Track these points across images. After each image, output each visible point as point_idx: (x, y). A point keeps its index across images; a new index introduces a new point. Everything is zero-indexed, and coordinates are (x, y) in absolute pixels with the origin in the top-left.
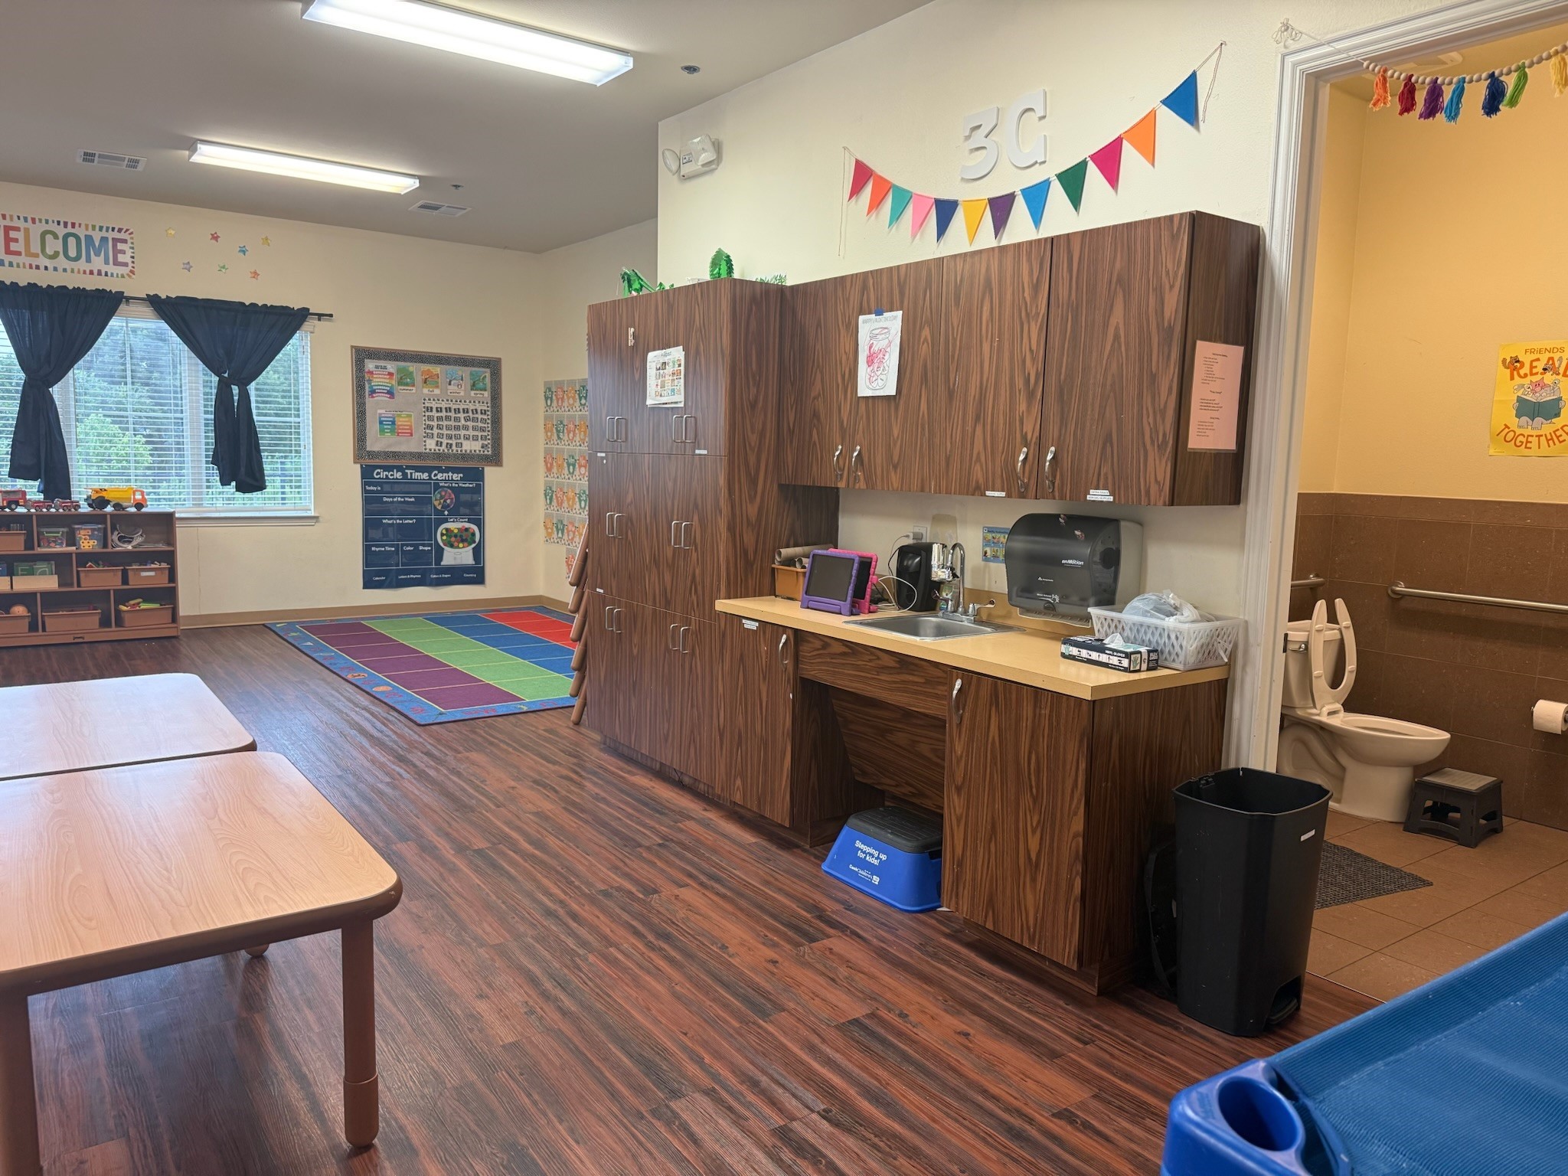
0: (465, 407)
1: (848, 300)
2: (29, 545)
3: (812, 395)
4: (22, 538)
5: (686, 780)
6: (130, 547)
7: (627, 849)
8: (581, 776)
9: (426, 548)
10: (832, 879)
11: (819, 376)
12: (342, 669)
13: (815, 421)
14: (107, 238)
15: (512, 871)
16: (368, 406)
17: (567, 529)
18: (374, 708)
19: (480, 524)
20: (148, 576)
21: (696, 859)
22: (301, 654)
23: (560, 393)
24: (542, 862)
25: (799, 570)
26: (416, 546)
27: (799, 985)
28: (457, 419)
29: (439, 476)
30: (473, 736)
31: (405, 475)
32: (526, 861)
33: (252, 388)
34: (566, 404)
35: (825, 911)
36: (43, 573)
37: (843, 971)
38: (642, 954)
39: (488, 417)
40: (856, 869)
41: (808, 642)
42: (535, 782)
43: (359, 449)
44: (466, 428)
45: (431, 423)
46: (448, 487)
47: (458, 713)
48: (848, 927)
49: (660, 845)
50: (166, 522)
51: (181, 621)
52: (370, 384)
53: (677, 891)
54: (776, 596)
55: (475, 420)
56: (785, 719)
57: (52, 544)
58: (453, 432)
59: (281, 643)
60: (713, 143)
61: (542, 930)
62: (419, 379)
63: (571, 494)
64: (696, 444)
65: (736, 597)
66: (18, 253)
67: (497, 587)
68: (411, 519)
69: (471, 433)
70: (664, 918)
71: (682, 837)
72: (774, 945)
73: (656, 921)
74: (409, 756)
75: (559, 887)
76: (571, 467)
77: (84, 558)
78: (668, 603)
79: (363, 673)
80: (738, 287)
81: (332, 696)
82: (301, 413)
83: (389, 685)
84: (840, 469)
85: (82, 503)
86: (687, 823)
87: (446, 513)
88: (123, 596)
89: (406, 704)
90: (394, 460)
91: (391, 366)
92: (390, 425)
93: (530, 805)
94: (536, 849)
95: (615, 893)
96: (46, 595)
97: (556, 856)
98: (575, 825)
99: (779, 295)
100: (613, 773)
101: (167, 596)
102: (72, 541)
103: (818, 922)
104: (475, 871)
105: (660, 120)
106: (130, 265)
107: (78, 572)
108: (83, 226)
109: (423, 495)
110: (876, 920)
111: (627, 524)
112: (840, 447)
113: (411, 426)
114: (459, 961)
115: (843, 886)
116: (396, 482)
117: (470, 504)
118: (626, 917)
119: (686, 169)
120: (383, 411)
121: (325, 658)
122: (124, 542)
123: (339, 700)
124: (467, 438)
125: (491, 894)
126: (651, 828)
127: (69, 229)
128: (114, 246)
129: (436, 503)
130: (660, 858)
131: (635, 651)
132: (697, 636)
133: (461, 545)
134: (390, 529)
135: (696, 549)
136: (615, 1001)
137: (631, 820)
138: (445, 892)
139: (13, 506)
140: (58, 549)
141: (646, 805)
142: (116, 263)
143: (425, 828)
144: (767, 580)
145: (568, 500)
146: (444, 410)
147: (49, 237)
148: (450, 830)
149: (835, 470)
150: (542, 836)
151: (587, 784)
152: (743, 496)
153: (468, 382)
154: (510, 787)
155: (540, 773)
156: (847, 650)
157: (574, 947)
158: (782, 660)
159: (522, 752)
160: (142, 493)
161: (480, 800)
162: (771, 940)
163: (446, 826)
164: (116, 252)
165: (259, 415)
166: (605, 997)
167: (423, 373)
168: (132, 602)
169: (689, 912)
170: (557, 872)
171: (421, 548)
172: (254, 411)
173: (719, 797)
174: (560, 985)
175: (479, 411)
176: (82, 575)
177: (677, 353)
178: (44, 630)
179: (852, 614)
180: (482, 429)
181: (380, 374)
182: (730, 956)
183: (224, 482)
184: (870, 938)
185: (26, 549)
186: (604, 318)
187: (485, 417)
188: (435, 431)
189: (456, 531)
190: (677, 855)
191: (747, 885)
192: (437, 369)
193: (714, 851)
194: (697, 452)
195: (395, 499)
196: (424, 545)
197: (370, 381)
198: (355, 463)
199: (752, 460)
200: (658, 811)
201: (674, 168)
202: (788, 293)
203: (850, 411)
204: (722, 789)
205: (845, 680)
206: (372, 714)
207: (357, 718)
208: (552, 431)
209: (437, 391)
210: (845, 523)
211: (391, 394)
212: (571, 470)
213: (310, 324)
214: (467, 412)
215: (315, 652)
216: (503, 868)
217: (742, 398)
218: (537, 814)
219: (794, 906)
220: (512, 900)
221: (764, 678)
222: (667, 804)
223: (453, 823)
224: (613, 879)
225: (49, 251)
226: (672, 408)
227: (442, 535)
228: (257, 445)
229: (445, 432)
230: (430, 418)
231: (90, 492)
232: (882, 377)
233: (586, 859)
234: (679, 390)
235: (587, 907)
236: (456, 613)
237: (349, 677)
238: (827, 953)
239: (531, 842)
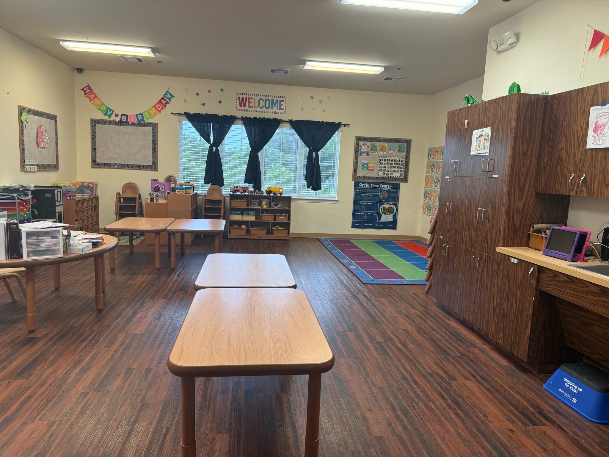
0: (395, 159)
1: (585, 99)
2: (248, 205)
3: (559, 149)
4: (246, 203)
5: (475, 328)
6: (277, 208)
7: (443, 355)
8: (426, 317)
9: (375, 214)
10: (548, 394)
11: (563, 140)
12: (339, 258)
13: (560, 162)
14: (278, 100)
15: (391, 354)
16: (359, 159)
17: (432, 209)
18: (348, 274)
19: (397, 205)
20: (282, 218)
21: (476, 367)
22: (327, 250)
23: (435, 152)
24: (404, 353)
25: (543, 236)
26: (372, 213)
27: (525, 447)
28: (391, 164)
29: (383, 186)
30: (383, 291)
31: (370, 185)
32: (397, 351)
33: (320, 153)
34: (437, 157)
35: (544, 410)
36: (251, 215)
37: (551, 446)
38: (445, 409)
39: (404, 163)
40: (563, 392)
41: (546, 273)
42: (406, 316)
43: (354, 175)
44: (395, 167)
45: (381, 165)
46: (386, 191)
47: (379, 281)
48: (556, 422)
49: (459, 357)
50: (289, 199)
51: (290, 234)
52: (360, 151)
53: (465, 382)
54: (529, 248)
55: (398, 164)
56: (529, 310)
57: (255, 205)
58: (390, 169)
59: (321, 246)
60: (515, 34)
61: (401, 385)
62: (378, 148)
63: (435, 195)
64: (493, 172)
65: (507, 246)
66: (252, 107)
67: (401, 231)
68: (371, 203)
69: (396, 169)
70: (456, 393)
71: (470, 355)
72: (513, 422)
73: (453, 394)
74: (358, 296)
75: (410, 367)
76: (436, 183)
77: (263, 211)
78: (472, 246)
79: (347, 260)
80: (522, 98)
81: (335, 267)
82: (335, 162)
83: (355, 266)
84: (572, 186)
85: (264, 192)
86: (473, 349)
87: (384, 201)
88: (274, 224)
89: (360, 274)
90: (367, 180)
91: (369, 144)
92: (366, 166)
93: (402, 326)
94: (403, 346)
95: (435, 376)
96: (252, 222)
97: (410, 351)
98: (421, 339)
99: (544, 100)
100: (440, 318)
101: (287, 225)
102: (260, 205)
103: (538, 415)
104: (376, 350)
105: (490, 28)
106: (285, 109)
107: (261, 215)
108: (271, 96)
109: (376, 193)
110: (573, 422)
111: (456, 208)
112: (573, 175)
113: (374, 167)
114: (363, 390)
115: (555, 399)
116: (367, 188)
117: (394, 198)
118: (439, 388)
119: (500, 48)
120: (364, 161)
121: (335, 253)
122: (276, 206)
123: (337, 269)
124: (394, 171)
125: (381, 363)
126: (456, 348)
127: (267, 98)
128: (280, 103)
129: (380, 197)
130: (458, 363)
131: (455, 266)
132: (486, 263)
133: (388, 214)
134: (363, 206)
135: (489, 222)
136: (429, 429)
137: (447, 342)
138: (362, 357)
139: (245, 192)
140: (256, 207)
141: (454, 336)
142: (280, 109)
143: (359, 327)
144: (525, 239)
145: (434, 197)
146: (387, 160)
147: (261, 101)
148: (368, 330)
149: (569, 186)
150: (406, 341)
151: (429, 321)
152: (516, 198)
153: (397, 149)
154: (395, 316)
155: (408, 312)
156: (568, 280)
157: (413, 397)
158: (530, 280)
159: (401, 301)
160: (282, 189)
161: (382, 319)
162: (511, 419)
163: (367, 328)
164: (281, 105)
165: (321, 162)
166: (424, 426)
167: (380, 146)
168: (276, 227)
169: (469, 393)
170: (410, 359)
171: (373, 214)
172: (320, 161)
173: (491, 339)
174: (405, 414)
175: (400, 161)
176: (262, 216)
177: (488, 130)
178: (250, 234)
179: (573, 261)
180: (401, 168)
181: (365, 147)
182: (489, 422)
183: (308, 187)
184: (570, 432)
185: (247, 207)
186: (454, 117)
187: (403, 163)
188: (383, 169)
189: (387, 208)
190: (467, 363)
191: (501, 386)
192: (386, 144)
193: (486, 366)
194: (494, 176)
195: (366, 195)
196: (374, 213)
197: (361, 149)
198: (352, 180)
199: (522, 180)
200: (459, 340)
201: (495, 48)
202: (549, 99)
203: (581, 156)
204: (493, 336)
205: (567, 295)
206: (347, 276)
207: (342, 278)
208: (429, 168)
209: (385, 153)
210: (572, 214)
211: (368, 154)
212: (436, 185)
213: (341, 128)
214: (396, 161)
215: (332, 250)
216: (387, 352)
217: (519, 151)
218: (404, 330)
219: (526, 403)
220: (390, 368)
221: (519, 288)
222: (465, 338)
223: (370, 327)
224: (435, 368)
225: (261, 106)
226: (483, 156)
227: (382, 209)
228: (320, 173)
229: (386, 169)
230: (381, 164)
231: (267, 188)
232: (602, 138)
233: (424, 356)
234: (487, 147)
235: (421, 379)
236: (384, 240)
237: (342, 261)
238: (543, 433)
239: (401, 343)
